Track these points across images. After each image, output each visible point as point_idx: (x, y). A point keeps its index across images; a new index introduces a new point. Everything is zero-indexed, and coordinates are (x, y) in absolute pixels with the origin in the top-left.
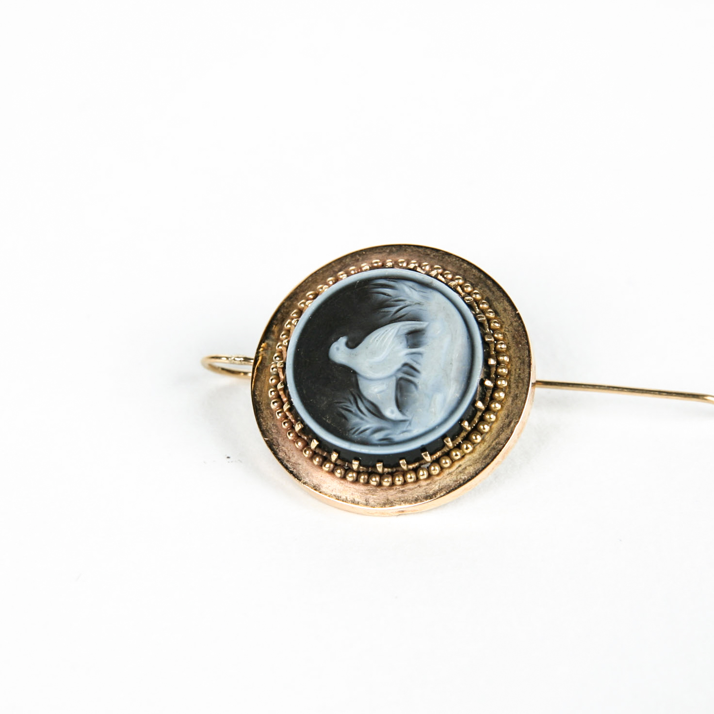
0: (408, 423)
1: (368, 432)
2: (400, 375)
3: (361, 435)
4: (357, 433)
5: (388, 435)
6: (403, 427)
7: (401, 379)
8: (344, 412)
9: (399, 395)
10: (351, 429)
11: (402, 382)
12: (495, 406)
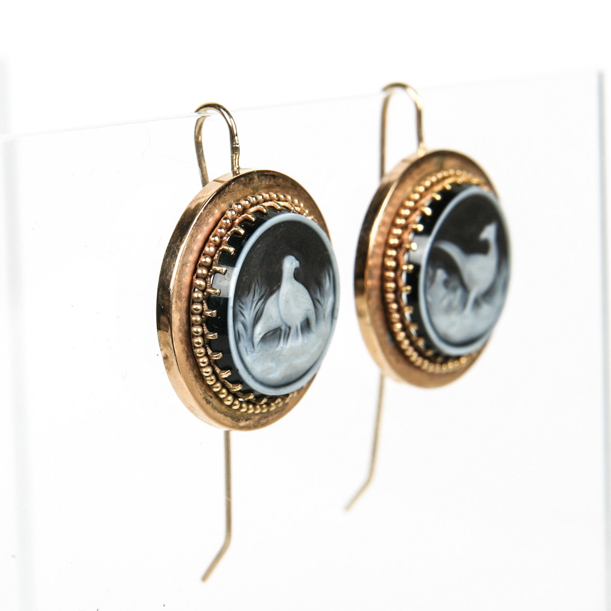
0: (253, 350)
1: (242, 318)
2: (283, 328)
3: (240, 313)
4: (240, 309)
5: (243, 337)
6: (249, 348)
7: (281, 330)
8: (252, 290)
9: (270, 333)
10: (242, 303)
11: (279, 332)
12: (265, 408)
